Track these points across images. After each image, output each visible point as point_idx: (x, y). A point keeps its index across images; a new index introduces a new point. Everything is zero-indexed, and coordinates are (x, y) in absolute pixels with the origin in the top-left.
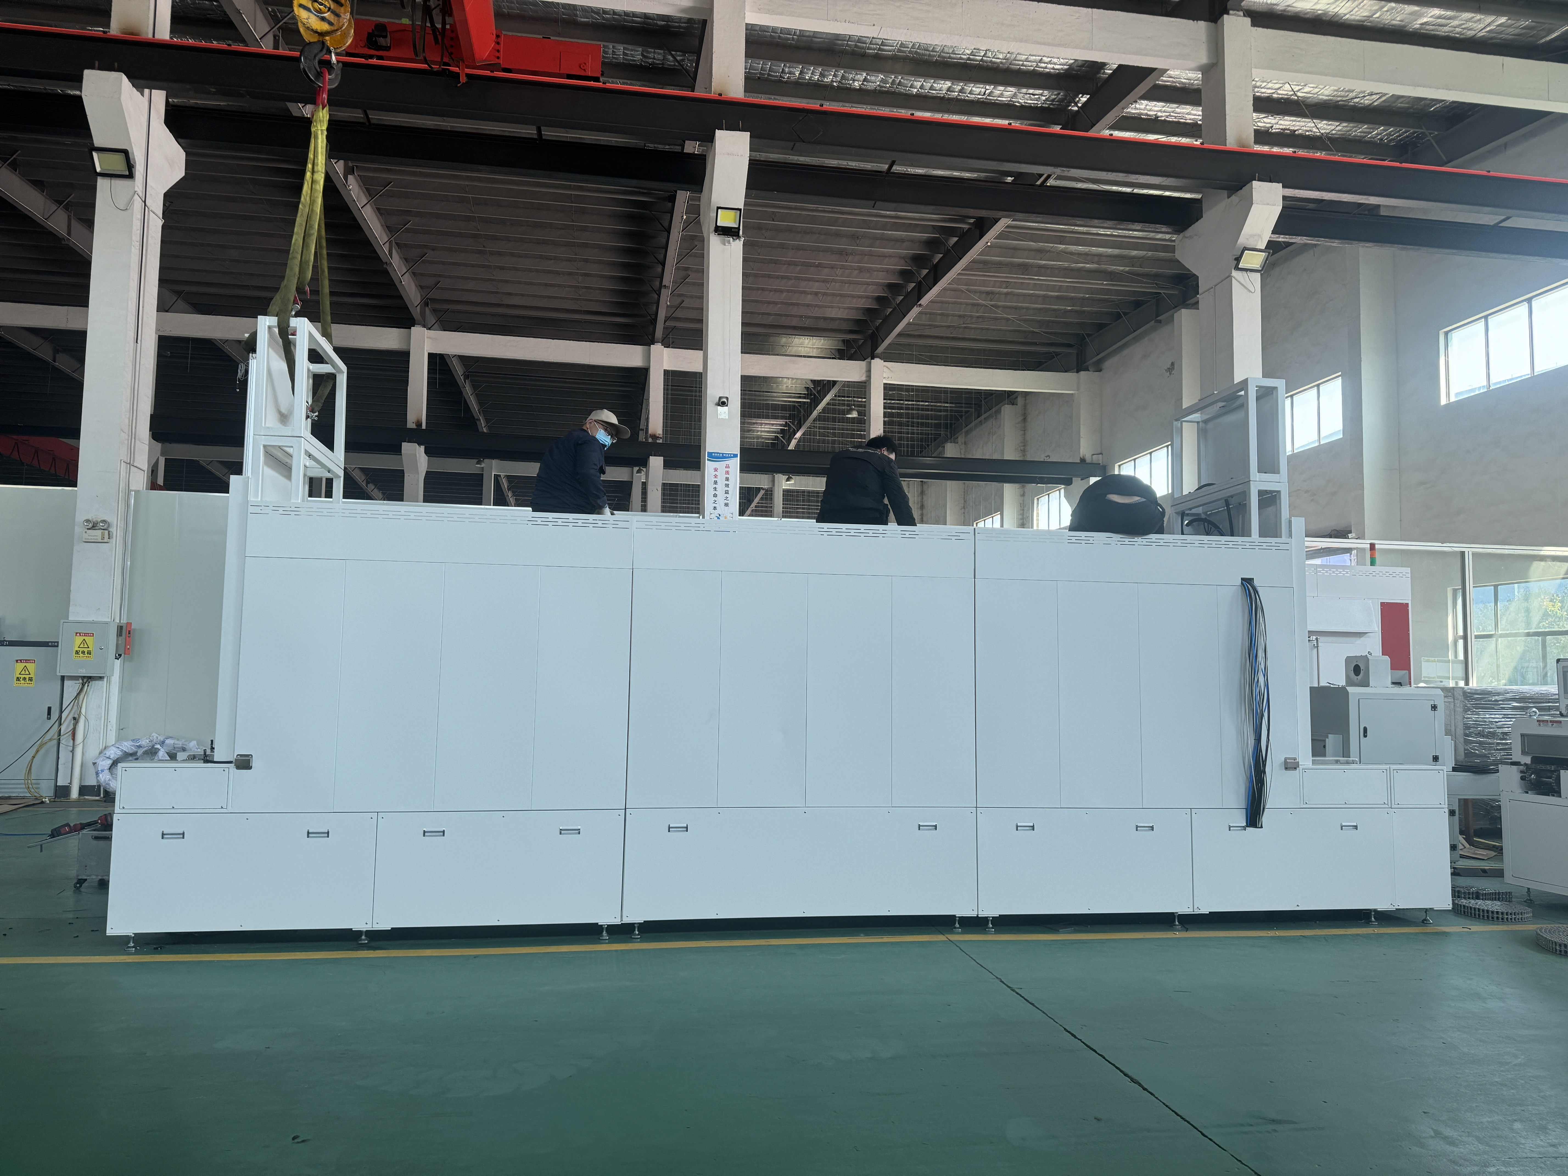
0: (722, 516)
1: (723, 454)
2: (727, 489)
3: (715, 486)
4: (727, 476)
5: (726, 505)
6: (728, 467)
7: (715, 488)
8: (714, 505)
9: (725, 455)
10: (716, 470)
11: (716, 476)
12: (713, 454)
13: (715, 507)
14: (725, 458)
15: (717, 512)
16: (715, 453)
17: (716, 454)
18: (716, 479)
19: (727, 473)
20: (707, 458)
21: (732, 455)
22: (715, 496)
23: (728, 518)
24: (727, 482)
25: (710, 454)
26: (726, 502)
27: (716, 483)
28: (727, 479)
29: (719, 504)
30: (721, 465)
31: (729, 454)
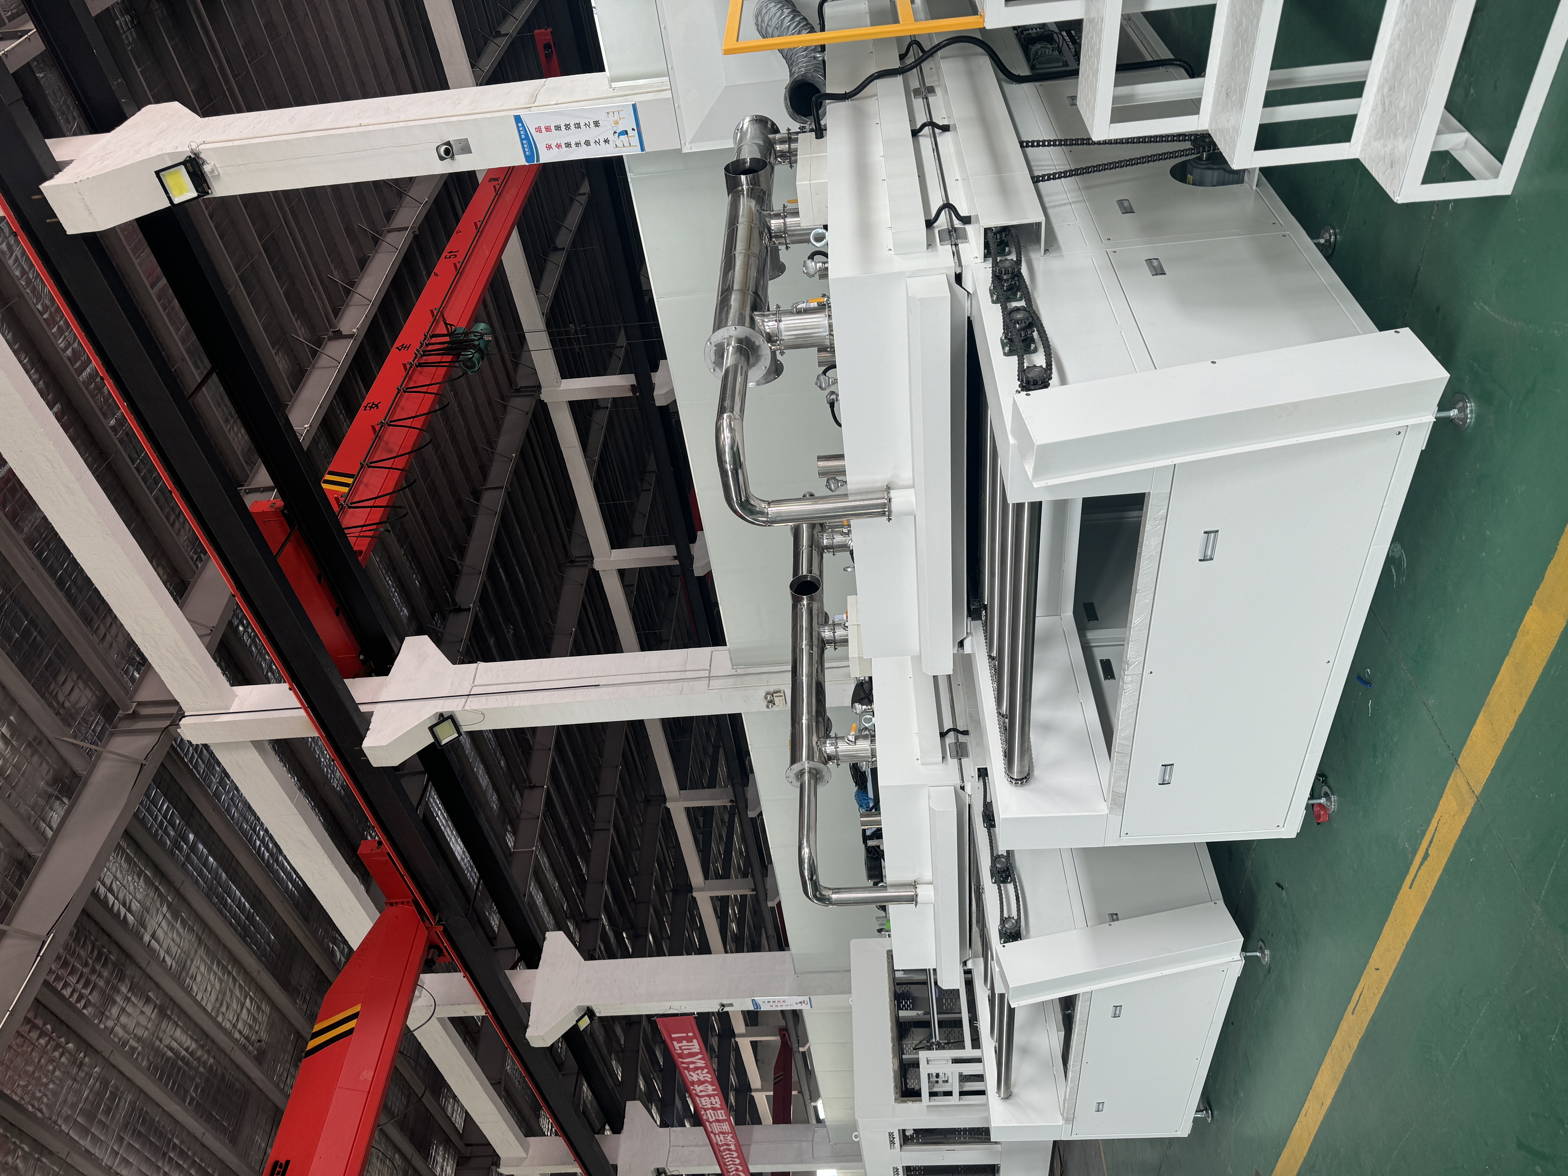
0: (615, 129)
1: (522, 140)
2: (572, 127)
3: (573, 145)
4: (553, 128)
5: (597, 124)
6: (539, 130)
7: (577, 144)
8: (602, 143)
9: (523, 137)
10: (549, 147)
11: (559, 146)
12: (527, 153)
14: (526, 134)
15: (611, 138)
16: (525, 152)
17: (527, 150)
18: (563, 146)
19: (548, 129)
20: (536, 163)
22: (588, 143)
24: (563, 128)
25: (528, 158)
26: (592, 125)
27: (568, 144)
28: (558, 128)
29: (599, 135)
30: (541, 140)
31: (519, 131)
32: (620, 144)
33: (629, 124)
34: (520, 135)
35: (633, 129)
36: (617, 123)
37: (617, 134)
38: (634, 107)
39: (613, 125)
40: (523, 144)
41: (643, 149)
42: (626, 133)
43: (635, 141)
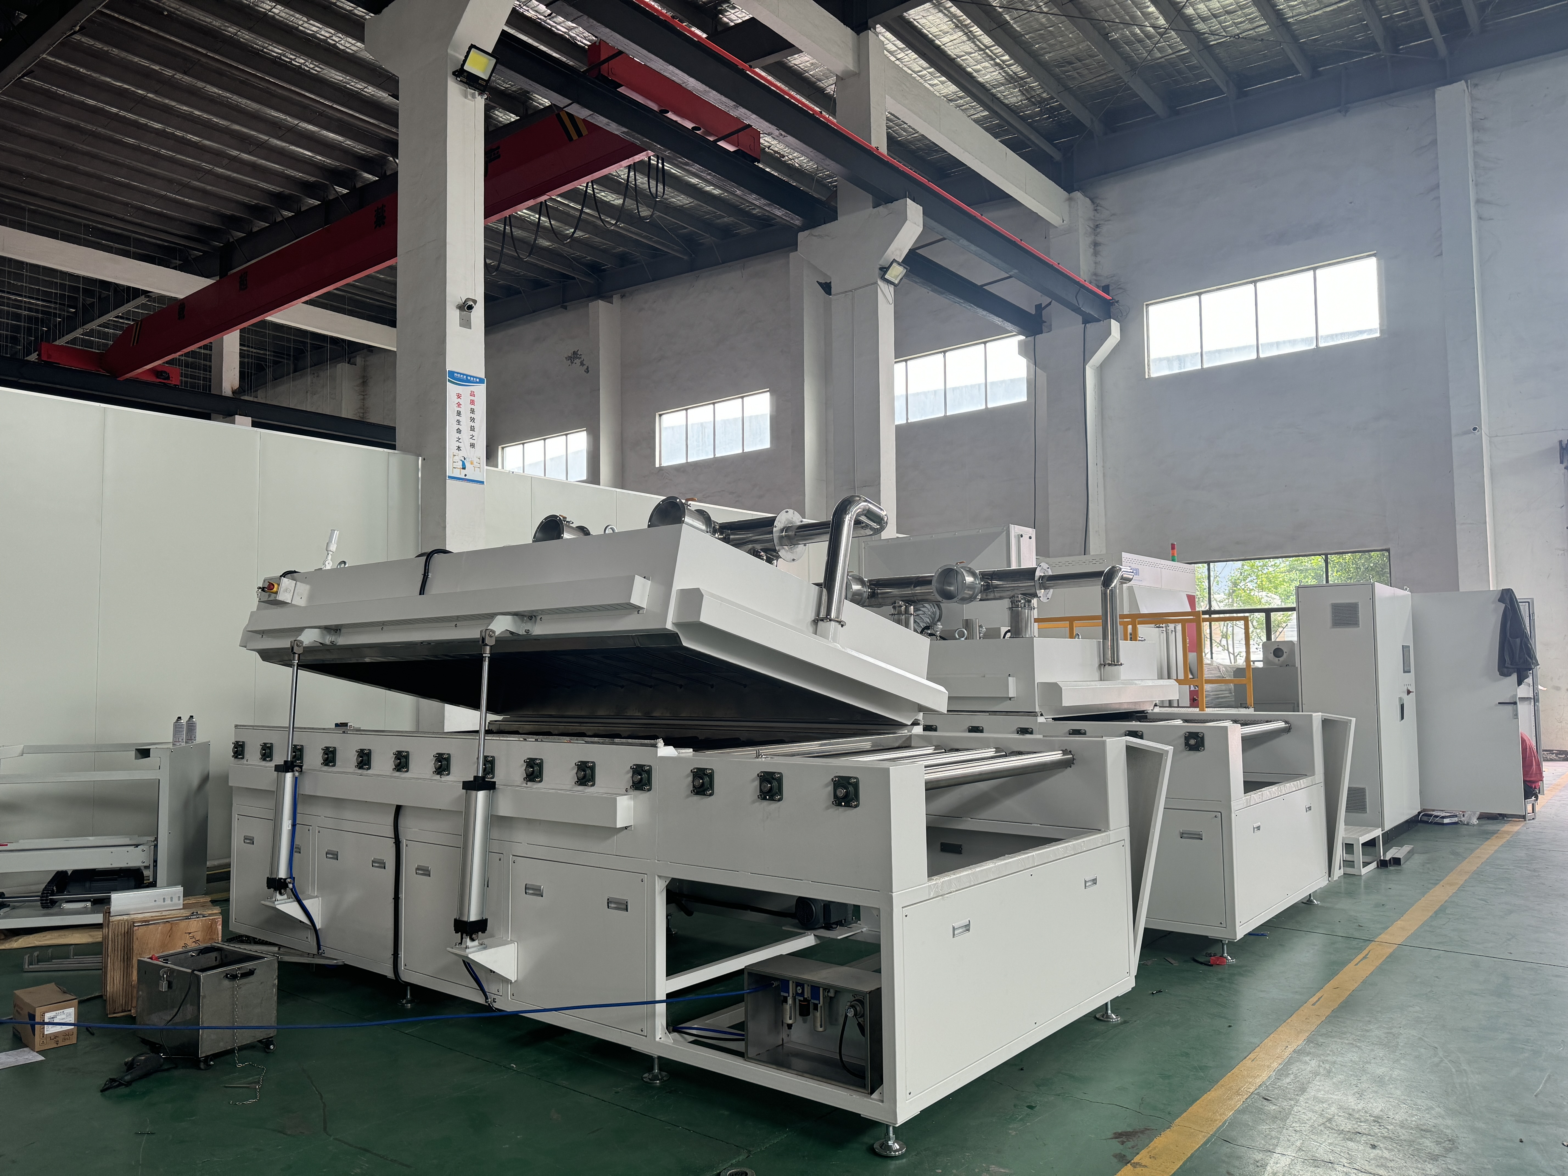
0: (467, 459)
1: (467, 376)
2: (473, 424)
3: (458, 418)
4: (473, 407)
5: (472, 445)
6: (472, 394)
7: (458, 421)
8: (458, 444)
9: (469, 378)
10: (459, 396)
11: (459, 405)
12: (455, 374)
13: (459, 447)
14: (469, 381)
15: (461, 454)
16: (458, 373)
17: (459, 375)
18: (459, 409)
19: (472, 402)
20: (448, 378)
21: (478, 380)
22: (459, 431)
23: (475, 463)
24: (472, 416)
25: (452, 373)
26: (473, 441)
27: (459, 414)
28: (472, 411)
29: (464, 444)
30: (465, 390)
31: (473, 377)
32: (457, 458)
33: (470, 473)
34: (471, 376)
35: (466, 475)
36: (472, 463)
37: (463, 460)
38: (482, 483)
39: (470, 459)
40: (464, 375)
41: (449, 477)
42: (464, 468)
43: (457, 473)
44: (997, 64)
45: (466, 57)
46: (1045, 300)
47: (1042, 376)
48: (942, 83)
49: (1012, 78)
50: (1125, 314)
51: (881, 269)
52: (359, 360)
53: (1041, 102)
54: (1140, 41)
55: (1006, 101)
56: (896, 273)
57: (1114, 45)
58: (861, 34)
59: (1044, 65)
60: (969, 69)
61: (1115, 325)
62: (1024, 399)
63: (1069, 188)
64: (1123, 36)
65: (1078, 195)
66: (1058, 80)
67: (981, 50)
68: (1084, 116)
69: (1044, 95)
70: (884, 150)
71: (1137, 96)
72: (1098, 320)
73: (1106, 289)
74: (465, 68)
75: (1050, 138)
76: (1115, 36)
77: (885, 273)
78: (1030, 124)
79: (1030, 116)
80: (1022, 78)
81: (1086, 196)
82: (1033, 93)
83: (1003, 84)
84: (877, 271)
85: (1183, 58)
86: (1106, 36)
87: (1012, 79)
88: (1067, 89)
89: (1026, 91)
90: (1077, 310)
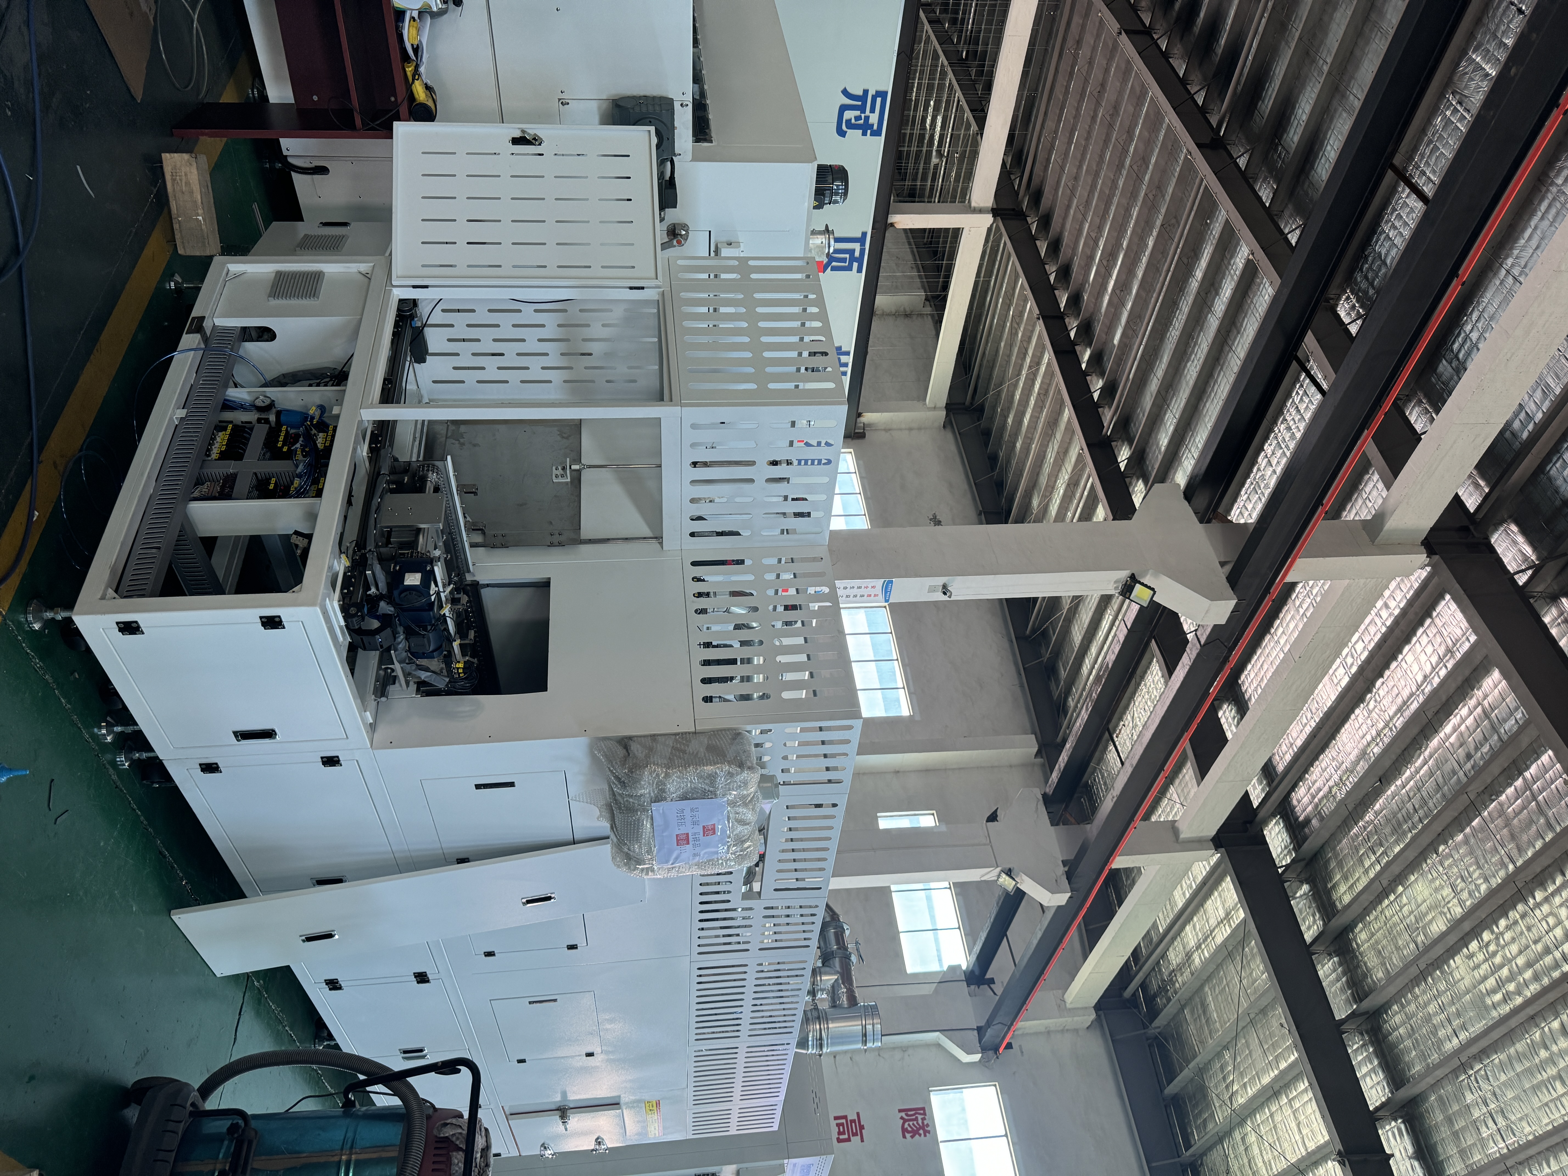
44: (1200, 945)
45: (1146, 586)
46: (999, 988)
47: (927, 990)
48: (1184, 894)
49: (1189, 958)
50: (987, 1064)
51: (1010, 870)
52: (928, 310)
53: (1172, 982)
54: (1224, 1078)
55: (1171, 949)
56: (1007, 883)
57: (1219, 1055)
58: (1211, 843)
59: (1202, 986)
60: (1195, 919)
61: (977, 1057)
62: (910, 970)
63: (1099, 1007)
64: (1227, 1064)
65: (1093, 1016)
66: (1191, 999)
67: (1212, 932)
68: (1160, 1021)
69: (1177, 985)
70: (1114, 866)
71: (1181, 1072)
72: (980, 1043)
73: (1009, 1046)
74: (1137, 585)
75: (1144, 985)
76: (1227, 1056)
77: (1007, 874)
78: (1154, 969)
79: (1160, 970)
80: (1189, 966)
81: (1092, 1022)
82: (1178, 975)
83: (1184, 948)
84: (1008, 866)
85: (1212, 1115)
86: (1226, 1047)
87: (1189, 956)
88: (1182, 1008)
89: (1180, 967)
90: (989, 1024)
